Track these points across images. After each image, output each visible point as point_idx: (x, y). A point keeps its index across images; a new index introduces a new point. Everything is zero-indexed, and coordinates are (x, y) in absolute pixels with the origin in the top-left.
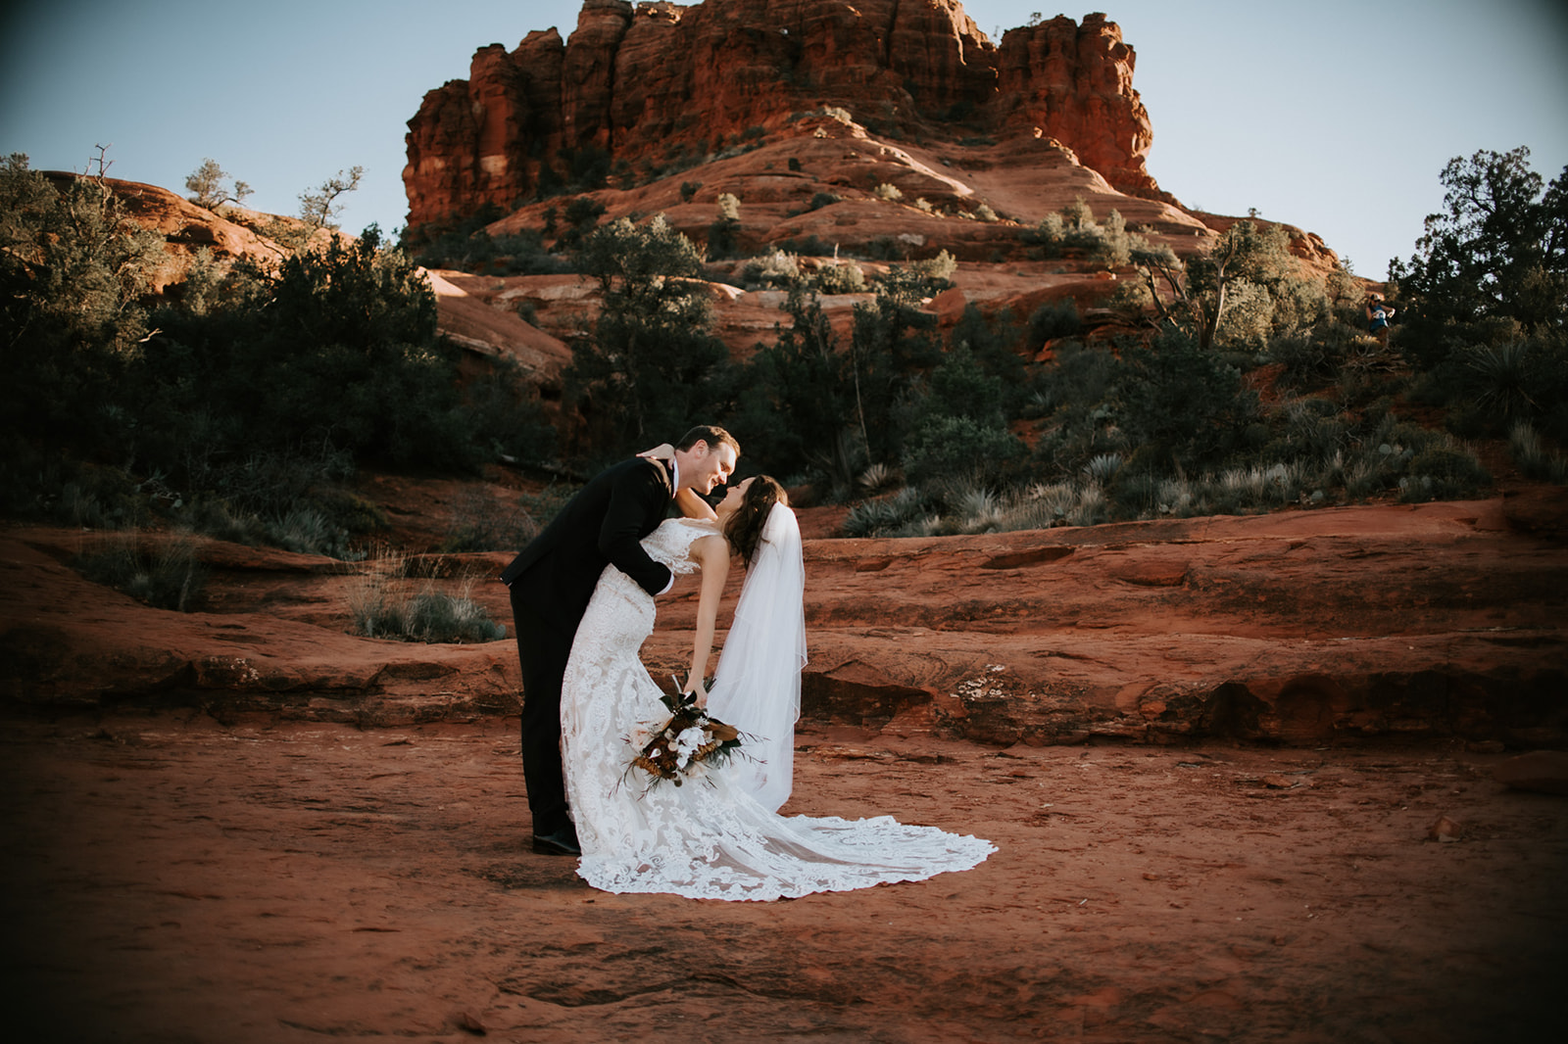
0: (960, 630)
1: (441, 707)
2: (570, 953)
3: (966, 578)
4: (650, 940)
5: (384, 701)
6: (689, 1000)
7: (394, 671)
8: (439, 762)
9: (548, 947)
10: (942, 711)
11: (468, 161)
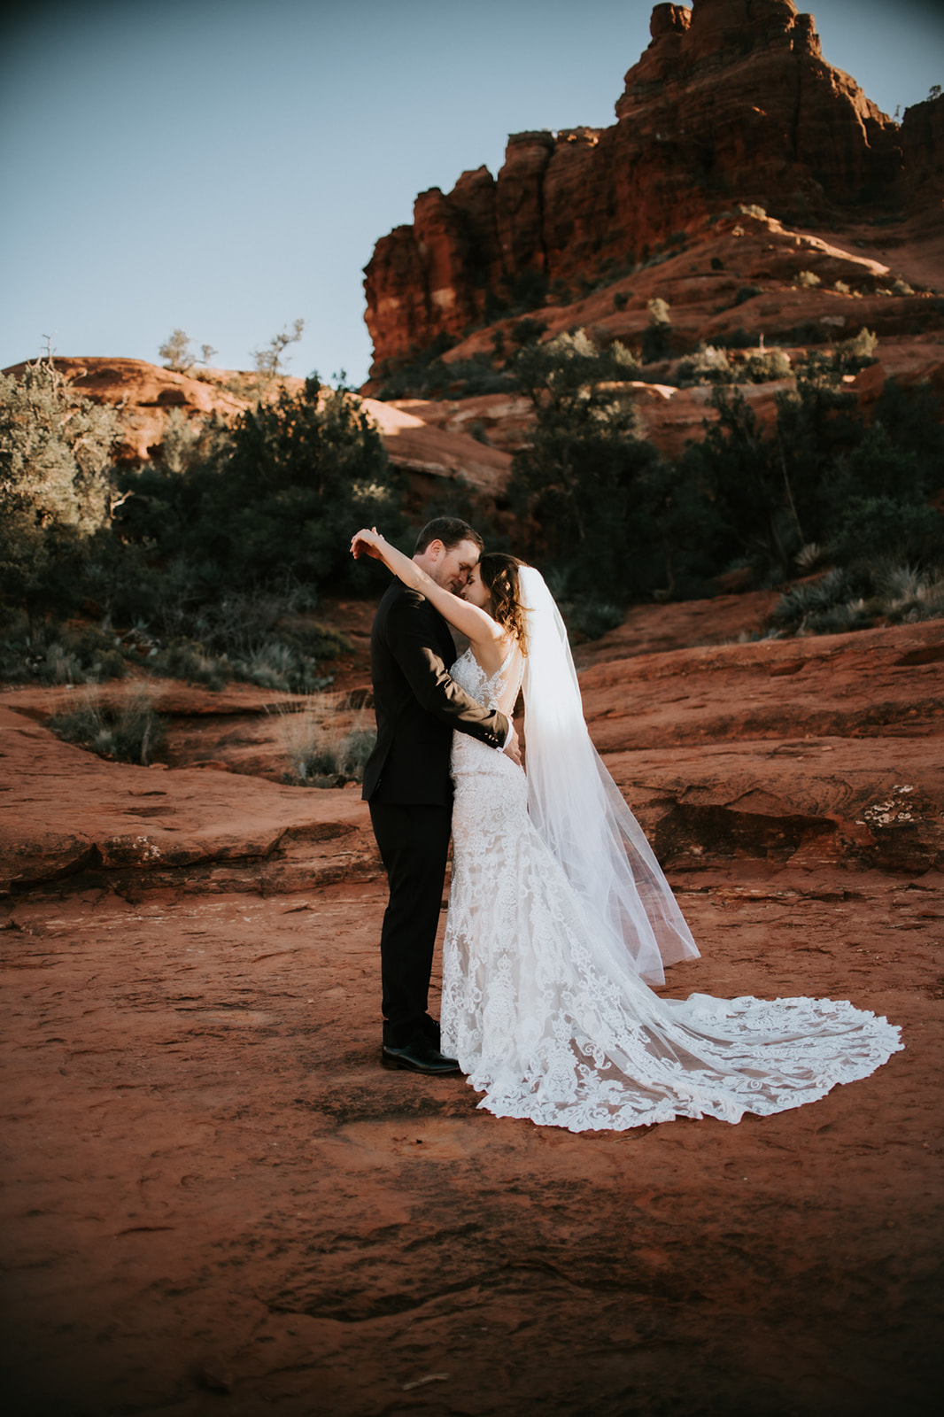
0: (874, 736)
1: (341, 868)
2: (366, 1242)
3: (879, 678)
4: (465, 1212)
5: (286, 866)
6: (498, 1300)
7: (294, 834)
8: (332, 931)
9: (343, 1237)
10: (848, 840)
11: (420, 297)
